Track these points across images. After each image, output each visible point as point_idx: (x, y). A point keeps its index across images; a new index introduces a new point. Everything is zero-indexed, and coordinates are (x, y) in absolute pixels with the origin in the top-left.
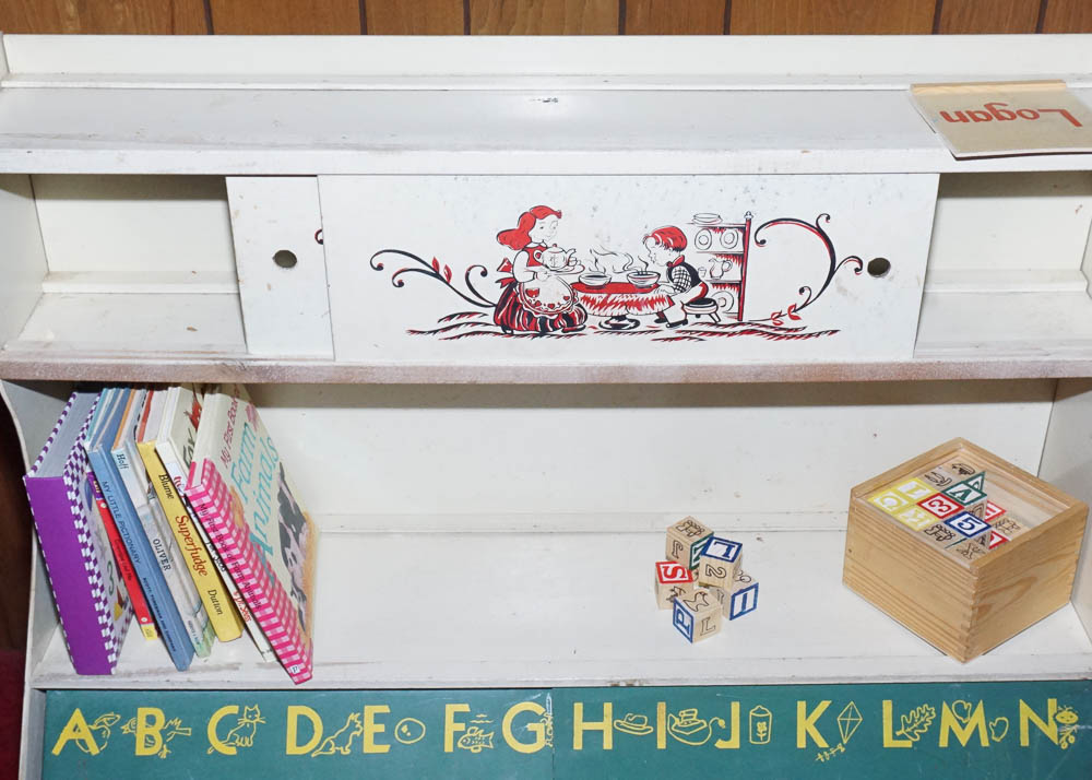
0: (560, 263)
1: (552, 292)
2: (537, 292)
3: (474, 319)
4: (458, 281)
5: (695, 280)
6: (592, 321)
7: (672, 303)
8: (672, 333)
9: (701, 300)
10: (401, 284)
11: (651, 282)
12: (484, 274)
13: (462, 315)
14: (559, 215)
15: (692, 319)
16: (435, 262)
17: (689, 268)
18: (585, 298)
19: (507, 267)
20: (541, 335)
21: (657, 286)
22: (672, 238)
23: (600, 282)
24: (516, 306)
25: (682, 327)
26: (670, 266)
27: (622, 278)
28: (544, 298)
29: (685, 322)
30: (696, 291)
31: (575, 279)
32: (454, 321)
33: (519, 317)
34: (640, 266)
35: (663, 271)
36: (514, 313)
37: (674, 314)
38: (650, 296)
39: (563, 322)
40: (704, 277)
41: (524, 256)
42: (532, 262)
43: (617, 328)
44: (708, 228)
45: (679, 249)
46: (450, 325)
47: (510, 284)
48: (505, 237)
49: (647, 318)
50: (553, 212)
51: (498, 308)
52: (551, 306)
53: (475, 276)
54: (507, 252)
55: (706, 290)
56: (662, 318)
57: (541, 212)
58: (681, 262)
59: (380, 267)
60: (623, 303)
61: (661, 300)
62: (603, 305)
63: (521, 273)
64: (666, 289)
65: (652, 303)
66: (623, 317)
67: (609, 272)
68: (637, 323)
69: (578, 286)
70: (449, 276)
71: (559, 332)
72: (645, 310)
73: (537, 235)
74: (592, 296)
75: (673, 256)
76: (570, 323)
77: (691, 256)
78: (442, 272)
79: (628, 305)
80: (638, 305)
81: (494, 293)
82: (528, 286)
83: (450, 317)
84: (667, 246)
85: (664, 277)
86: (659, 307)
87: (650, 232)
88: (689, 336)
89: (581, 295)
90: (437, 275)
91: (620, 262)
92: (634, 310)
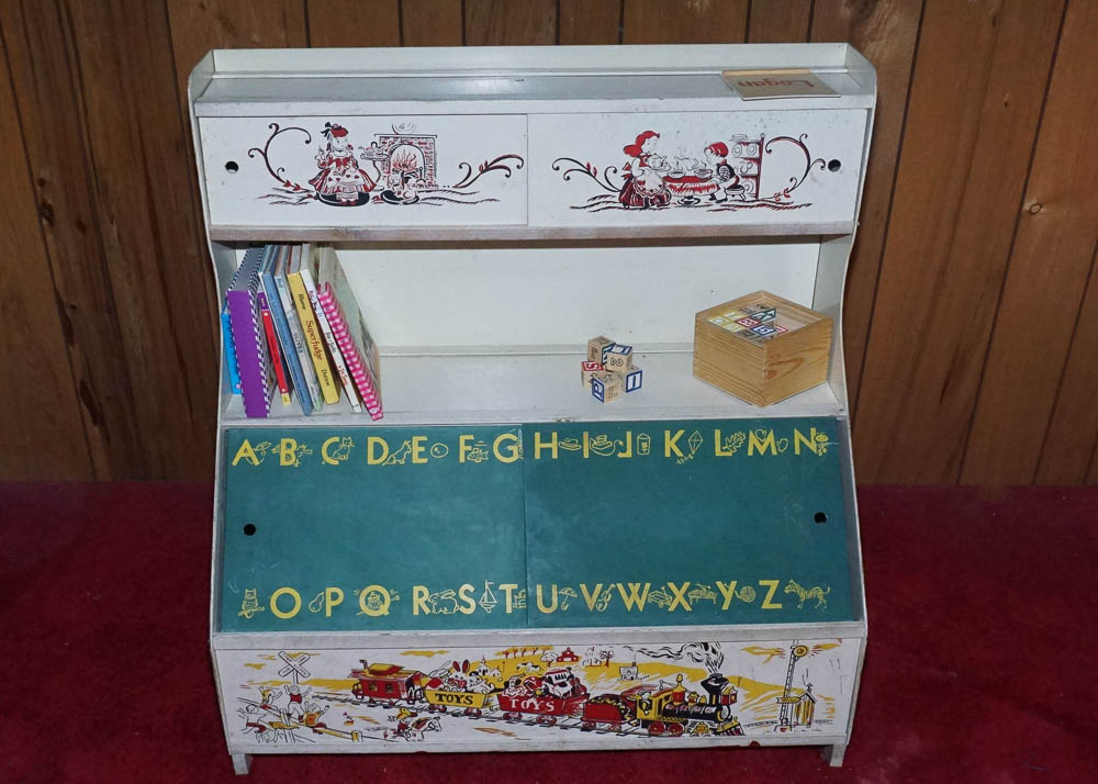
0: (658, 165)
1: (652, 182)
2: (644, 183)
3: (608, 199)
4: (600, 177)
5: (732, 174)
6: (673, 200)
7: (719, 189)
8: (718, 206)
9: (735, 187)
10: (568, 178)
11: (708, 175)
12: (615, 172)
13: (601, 197)
14: (658, 136)
15: (730, 198)
16: (588, 165)
17: (729, 167)
18: (671, 186)
19: (628, 167)
20: (645, 208)
21: (711, 178)
22: (720, 149)
23: (679, 176)
24: (632, 191)
25: (724, 203)
26: (719, 166)
27: (691, 174)
28: (648, 186)
29: (726, 200)
30: (733, 180)
31: (664, 174)
32: (596, 201)
33: (633, 198)
34: (702, 166)
35: (714, 169)
36: (631, 195)
37: (720, 195)
38: (707, 184)
39: (658, 201)
40: (737, 172)
41: (638, 160)
42: (642, 164)
43: (687, 204)
44: (740, 143)
45: (724, 155)
46: (595, 203)
47: (629, 177)
48: (628, 150)
49: (704, 198)
50: (654, 134)
51: (622, 192)
52: (652, 191)
53: (610, 174)
54: (629, 159)
55: (738, 180)
56: (713, 197)
57: (649, 134)
58: (725, 163)
59: (558, 169)
60: (691, 189)
61: (713, 186)
62: (681, 190)
63: (636, 172)
64: (716, 180)
65: (708, 188)
66: (690, 197)
67: (685, 170)
68: (699, 201)
69: (667, 179)
70: (595, 173)
71: (655, 207)
72: (704, 192)
73: (645, 148)
74: (675, 184)
75: (720, 160)
76: (661, 201)
77: (730, 159)
78: (592, 171)
79: (694, 189)
80: (700, 189)
81: (620, 183)
82: (639, 179)
83: (594, 198)
84: (717, 154)
85: (715, 173)
86: (711, 191)
87: (708, 145)
88: (728, 208)
89: (668, 184)
90: (589, 173)
91: (690, 164)
92: (697, 193)
